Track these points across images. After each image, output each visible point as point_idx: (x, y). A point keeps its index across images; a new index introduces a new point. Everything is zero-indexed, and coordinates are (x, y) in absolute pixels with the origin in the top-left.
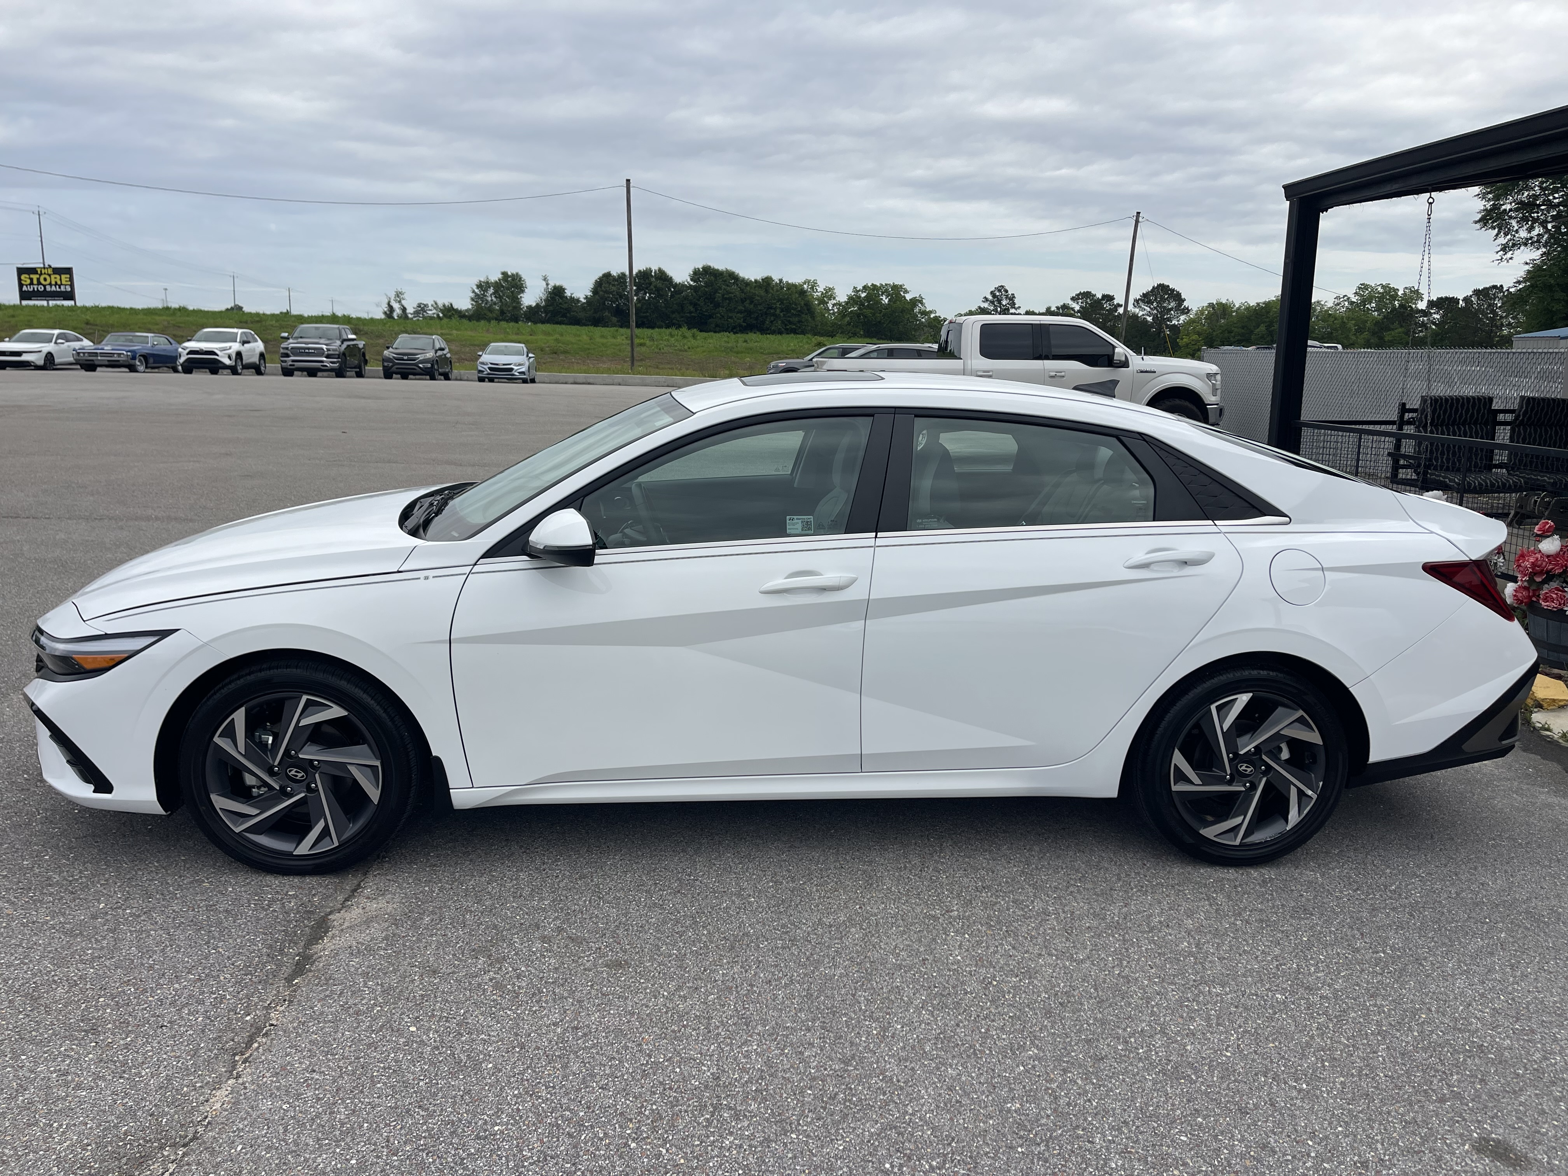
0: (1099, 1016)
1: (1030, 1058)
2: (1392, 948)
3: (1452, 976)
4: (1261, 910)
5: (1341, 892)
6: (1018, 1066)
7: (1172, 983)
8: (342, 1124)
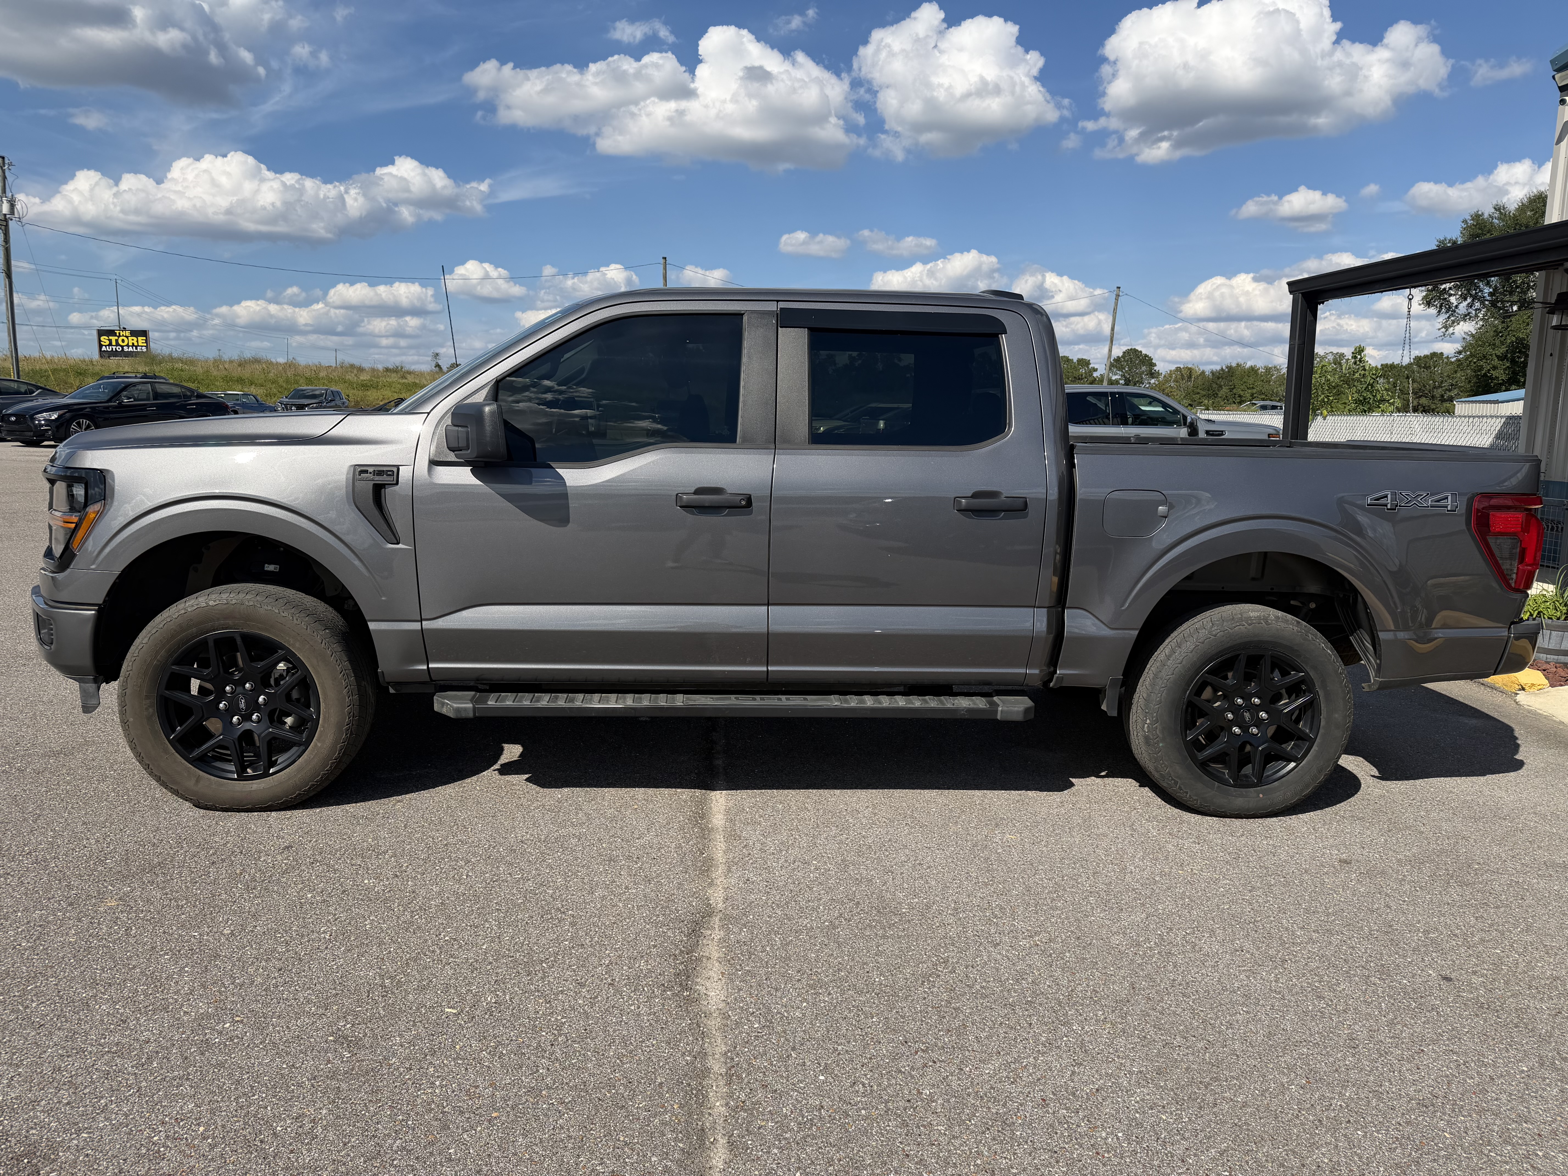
0: (1262, 864)
1: (1226, 884)
2: (1446, 831)
3: (1490, 846)
4: (1350, 811)
5: (1403, 801)
6: (1219, 888)
7: (1303, 848)
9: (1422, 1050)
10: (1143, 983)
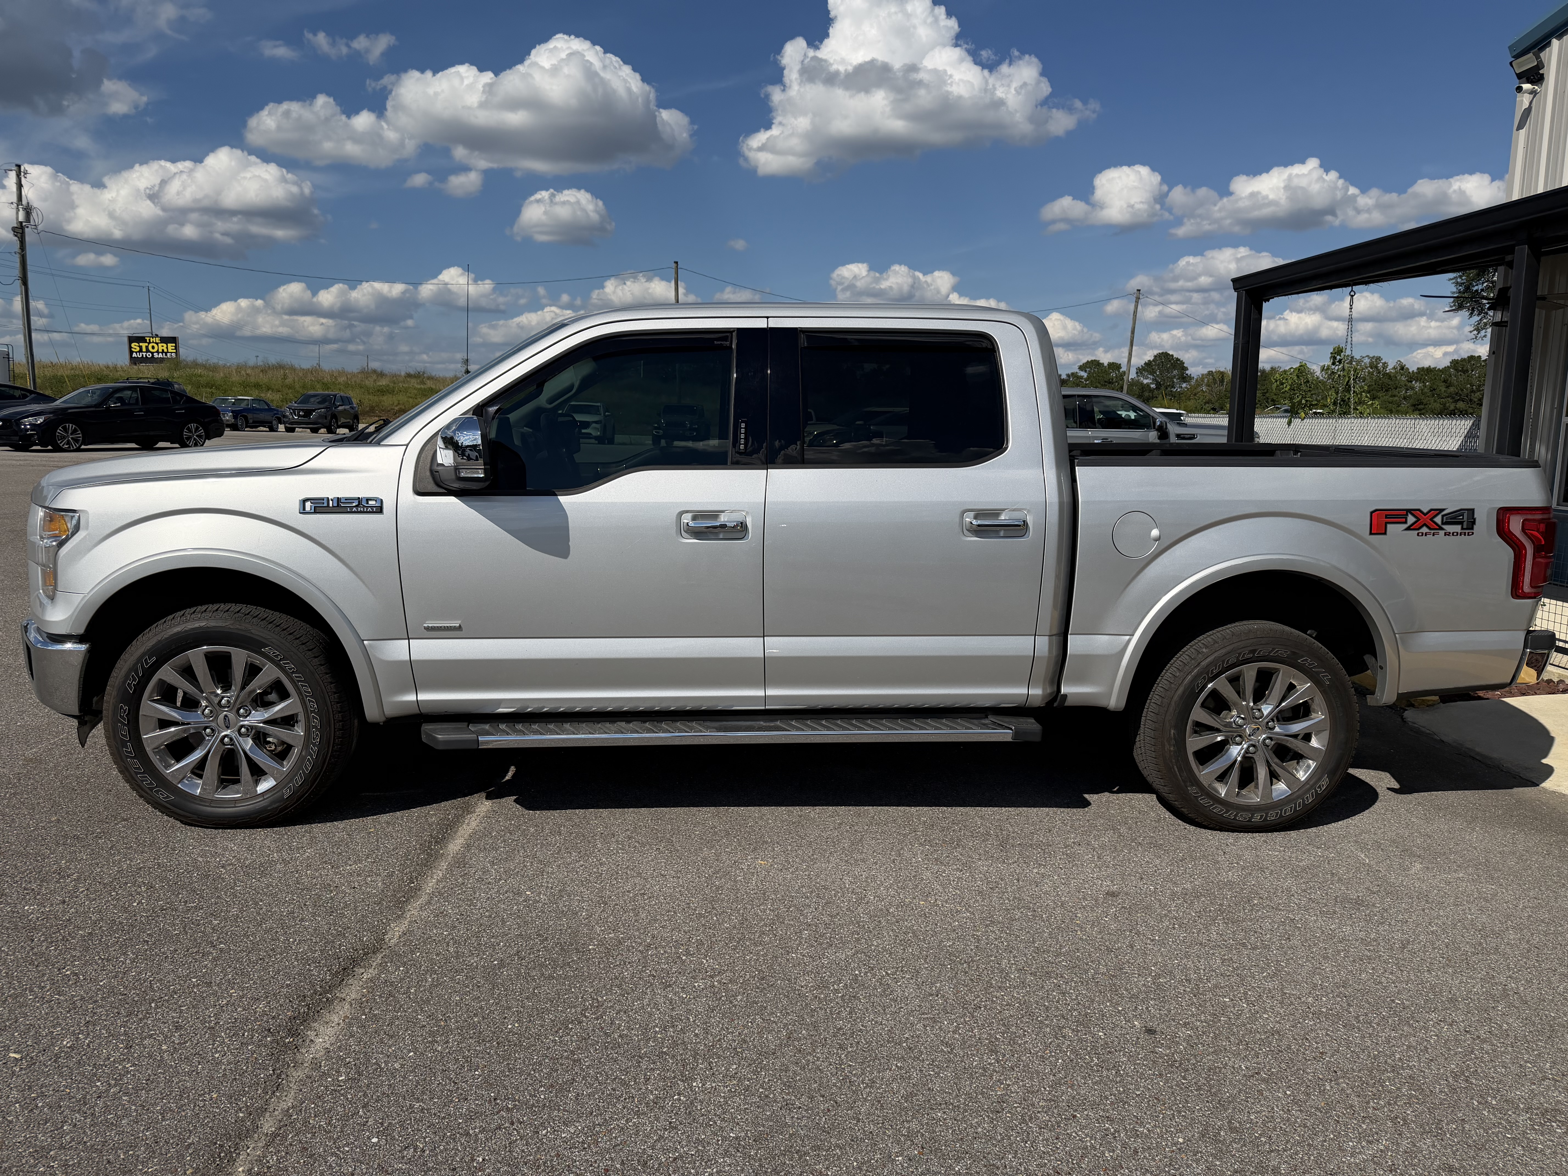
8: (486, 943)
9: (1075, 1116)
10: (804, 1032)
